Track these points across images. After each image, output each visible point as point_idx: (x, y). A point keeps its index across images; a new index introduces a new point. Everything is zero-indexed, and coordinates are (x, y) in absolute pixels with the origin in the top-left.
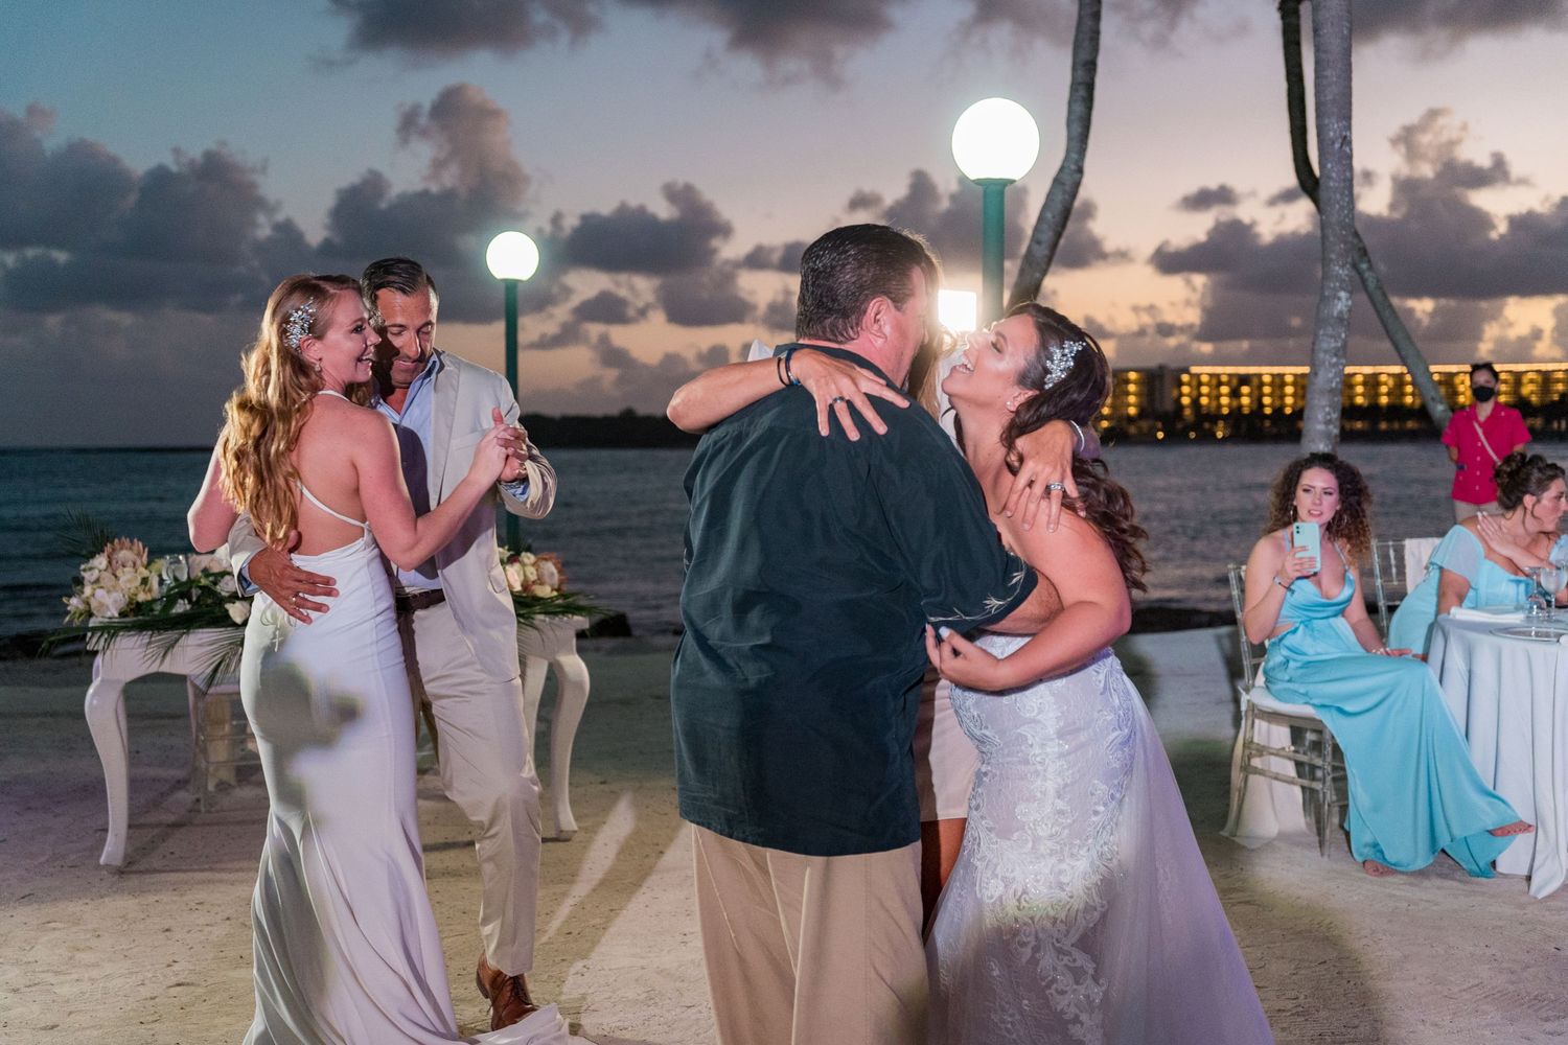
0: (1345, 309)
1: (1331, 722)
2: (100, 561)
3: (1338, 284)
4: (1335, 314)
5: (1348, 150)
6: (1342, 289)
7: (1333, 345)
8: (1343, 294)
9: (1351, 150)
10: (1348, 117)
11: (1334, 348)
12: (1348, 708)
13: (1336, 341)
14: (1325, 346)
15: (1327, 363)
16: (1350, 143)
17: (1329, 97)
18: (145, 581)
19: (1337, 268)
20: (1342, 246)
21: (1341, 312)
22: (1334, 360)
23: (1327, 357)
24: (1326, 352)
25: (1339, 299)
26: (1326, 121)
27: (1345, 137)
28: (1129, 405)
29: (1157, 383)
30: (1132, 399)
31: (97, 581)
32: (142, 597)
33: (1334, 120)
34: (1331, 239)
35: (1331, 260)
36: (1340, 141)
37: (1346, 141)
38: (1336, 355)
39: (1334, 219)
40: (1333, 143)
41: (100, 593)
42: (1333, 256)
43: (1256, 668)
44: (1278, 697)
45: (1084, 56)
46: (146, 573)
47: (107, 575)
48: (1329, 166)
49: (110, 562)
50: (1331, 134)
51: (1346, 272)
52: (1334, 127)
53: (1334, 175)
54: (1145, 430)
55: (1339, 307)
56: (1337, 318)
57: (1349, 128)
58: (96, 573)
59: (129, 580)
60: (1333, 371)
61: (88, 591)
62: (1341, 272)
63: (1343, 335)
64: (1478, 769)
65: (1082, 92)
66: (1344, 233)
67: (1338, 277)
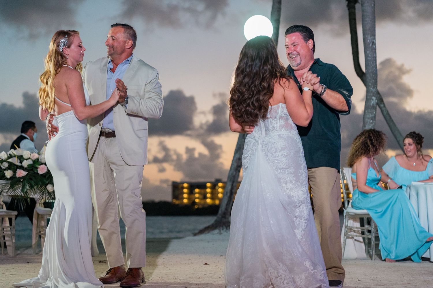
0: (375, 103)
1: (374, 216)
3: (372, 94)
4: (371, 105)
5: (374, 47)
6: (373, 96)
7: (371, 116)
8: (374, 98)
9: (376, 47)
10: (374, 35)
11: (372, 117)
13: (372, 114)
14: (368, 116)
15: (369, 123)
16: (375, 44)
17: (368, 28)
19: (372, 88)
20: (373, 81)
21: (373, 104)
22: (371, 121)
23: (369, 120)
24: (368, 118)
25: (373, 99)
26: (367, 36)
27: (374, 42)
33: (369, 36)
34: (369, 78)
35: (369, 86)
36: (372, 43)
37: (374, 43)
38: (372, 119)
39: (370, 71)
40: (369, 44)
42: (370, 84)
44: (355, 209)
48: (368, 52)
50: (368, 41)
51: (375, 90)
52: (369, 39)
53: (370, 55)
55: (373, 102)
56: (372, 106)
57: (375, 39)
60: (371, 125)
62: (373, 90)
63: (374, 113)
66: (374, 76)
67: (372, 92)
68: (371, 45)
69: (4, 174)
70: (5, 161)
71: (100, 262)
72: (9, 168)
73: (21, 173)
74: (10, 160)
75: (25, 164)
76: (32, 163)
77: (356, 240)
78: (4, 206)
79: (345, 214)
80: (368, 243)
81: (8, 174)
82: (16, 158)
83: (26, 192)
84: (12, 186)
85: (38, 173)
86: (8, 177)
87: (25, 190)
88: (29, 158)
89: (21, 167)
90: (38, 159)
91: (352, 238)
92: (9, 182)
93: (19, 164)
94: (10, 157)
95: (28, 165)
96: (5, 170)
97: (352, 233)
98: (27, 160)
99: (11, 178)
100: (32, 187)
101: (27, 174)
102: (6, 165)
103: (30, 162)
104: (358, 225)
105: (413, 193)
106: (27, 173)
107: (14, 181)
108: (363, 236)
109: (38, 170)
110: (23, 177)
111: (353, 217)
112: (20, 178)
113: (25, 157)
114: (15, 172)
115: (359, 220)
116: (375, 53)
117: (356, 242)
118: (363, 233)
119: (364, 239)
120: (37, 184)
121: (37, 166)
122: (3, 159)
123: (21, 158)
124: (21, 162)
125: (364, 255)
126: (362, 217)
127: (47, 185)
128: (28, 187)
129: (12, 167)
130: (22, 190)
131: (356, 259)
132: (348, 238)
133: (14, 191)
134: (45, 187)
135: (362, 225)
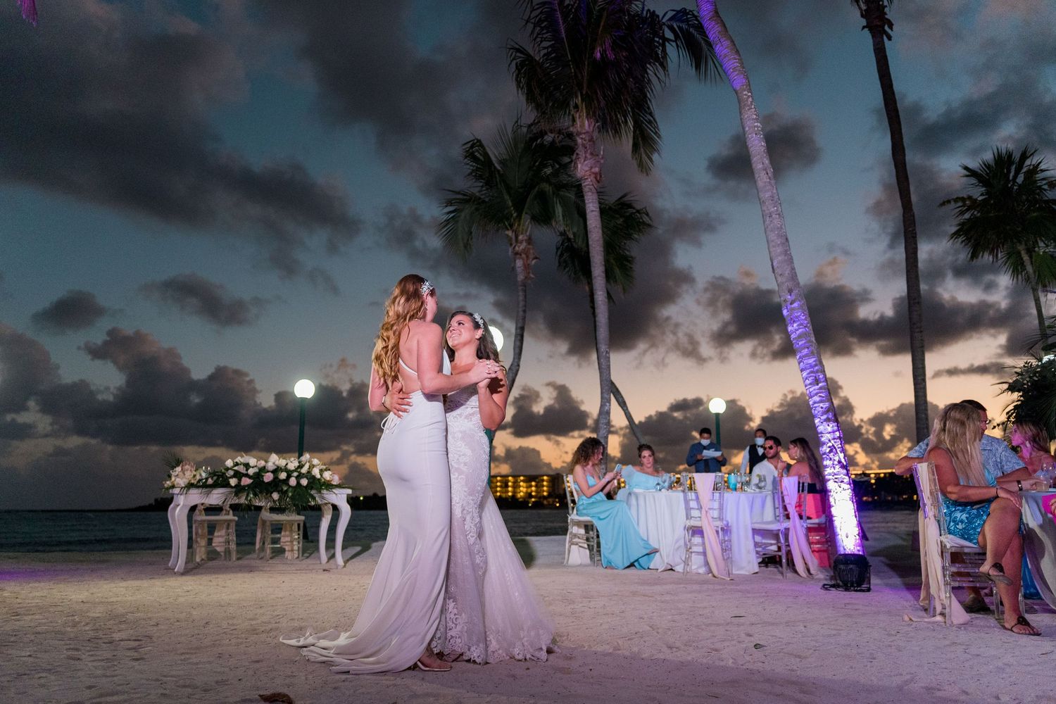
1: (597, 523)
2: (179, 469)
9: (609, 356)
11: (605, 422)
12: (601, 517)
13: (606, 420)
14: (602, 422)
16: (609, 353)
17: (601, 338)
18: (195, 476)
19: (605, 395)
20: (607, 387)
21: (607, 410)
23: (603, 425)
25: (607, 405)
26: (600, 346)
27: (607, 351)
28: (544, 491)
29: (556, 481)
30: (545, 488)
31: (177, 475)
32: (192, 481)
33: (603, 345)
34: (604, 385)
35: (604, 392)
36: (605, 352)
39: (604, 378)
41: (177, 479)
43: (573, 508)
44: (580, 516)
45: (520, 325)
46: (195, 473)
47: (181, 473)
48: (602, 360)
49: (182, 469)
50: (602, 350)
51: (608, 396)
52: (603, 348)
53: (604, 364)
54: (551, 503)
55: (607, 408)
56: (606, 412)
58: (177, 473)
59: (189, 475)
60: (605, 430)
61: (173, 479)
63: (609, 419)
64: (642, 535)
65: (519, 338)
66: (608, 383)
67: (606, 398)
68: (604, 354)
69: (229, 482)
70: (231, 469)
71: (324, 570)
72: (234, 476)
73: (246, 481)
74: (236, 468)
75: (251, 472)
76: (258, 471)
77: (580, 546)
78: (231, 512)
79: (569, 521)
80: (590, 548)
81: (233, 482)
82: (242, 466)
83: (250, 500)
84: (236, 494)
85: (263, 481)
86: (233, 485)
87: (249, 498)
88: (256, 466)
89: (247, 475)
90: (265, 467)
91: (577, 544)
92: (234, 490)
93: (244, 472)
94: (237, 464)
95: (254, 473)
96: (230, 478)
97: (576, 540)
98: (253, 467)
99: (236, 486)
100: (255, 495)
101: (252, 483)
102: (231, 473)
103: (256, 470)
104: (582, 531)
105: (633, 501)
106: (252, 481)
107: (239, 489)
108: (589, 543)
109: (264, 477)
110: (248, 485)
111: (578, 524)
112: (245, 486)
113: (251, 464)
114: (240, 480)
115: (583, 526)
116: (609, 361)
117: (581, 548)
118: (588, 540)
119: (588, 545)
120: (261, 492)
121: (263, 474)
122: (229, 466)
123: (247, 466)
124: (247, 470)
125: (587, 560)
126: (586, 524)
127: (272, 493)
128: (252, 496)
129: (238, 475)
130: (246, 499)
131: (580, 565)
132: (573, 544)
133: (239, 498)
134: (271, 496)
135: (587, 532)
